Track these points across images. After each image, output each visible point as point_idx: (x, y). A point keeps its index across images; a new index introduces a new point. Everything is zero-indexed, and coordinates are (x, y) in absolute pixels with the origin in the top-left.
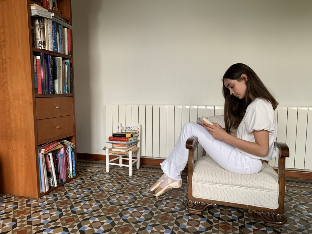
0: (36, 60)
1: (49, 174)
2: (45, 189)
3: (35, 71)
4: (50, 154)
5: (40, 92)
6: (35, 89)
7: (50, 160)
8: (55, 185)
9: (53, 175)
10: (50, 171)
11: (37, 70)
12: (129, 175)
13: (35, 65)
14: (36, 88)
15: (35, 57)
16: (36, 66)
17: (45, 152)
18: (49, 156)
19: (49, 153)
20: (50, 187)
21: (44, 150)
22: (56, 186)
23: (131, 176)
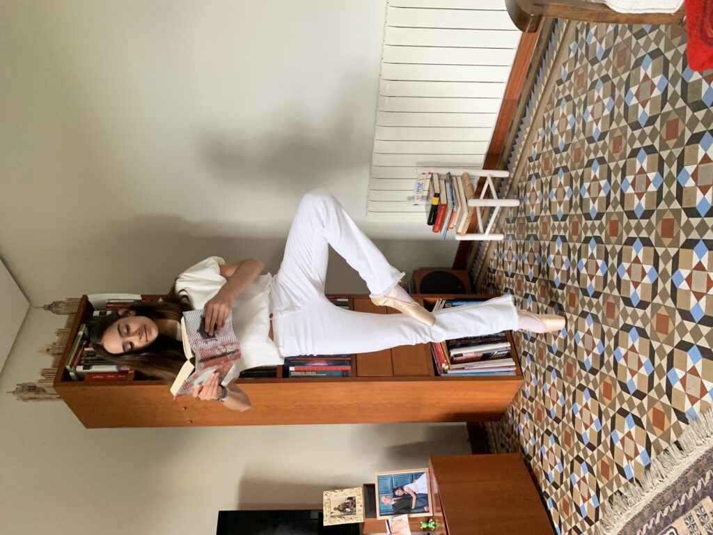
0: (296, 371)
1: (486, 357)
2: (510, 367)
3: (314, 374)
4: (453, 353)
5: (349, 368)
6: (343, 376)
7: (461, 355)
8: (506, 348)
9: (489, 350)
10: (481, 355)
11: (312, 371)
12: (518, 207)
13: (303, 374)
14: (340, 374)
15: (292, 374)
16: (305, 371)
17: (448, 364)
18: (456, 356)
19: (449, 354)
20: (508, 356)
21: (443, 365)
22: (508, 345)
23: (521, 203)
